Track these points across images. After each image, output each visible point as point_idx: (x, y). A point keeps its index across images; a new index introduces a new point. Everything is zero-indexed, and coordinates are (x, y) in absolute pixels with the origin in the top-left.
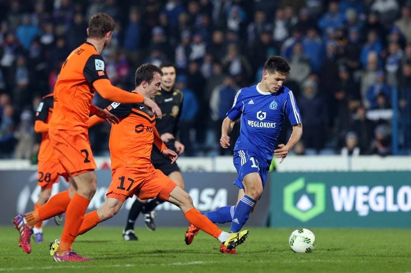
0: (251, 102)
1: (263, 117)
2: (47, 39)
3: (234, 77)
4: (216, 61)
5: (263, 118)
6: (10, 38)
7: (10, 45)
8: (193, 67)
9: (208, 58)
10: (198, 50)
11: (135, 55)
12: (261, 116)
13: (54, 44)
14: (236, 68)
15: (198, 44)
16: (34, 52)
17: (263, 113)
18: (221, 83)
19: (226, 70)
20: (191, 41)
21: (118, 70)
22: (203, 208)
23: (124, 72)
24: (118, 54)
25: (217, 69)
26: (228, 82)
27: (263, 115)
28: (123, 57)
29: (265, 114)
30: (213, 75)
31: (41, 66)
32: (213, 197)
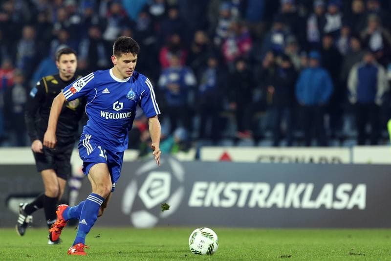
0: (106, 91)
1: (120, 107)
2: (157, 10)
3: (374, 53)
4: (354, 34)
5: (120, 109)
6: (115, 8)
7: (115, 16)
8: (327, 42)
9: (345, 31)
10: (333, 22)
11: (259, 27)
12: (118, 107)
13: (165, 15)
14: (376, 42)
15: (333, 14)
16: (142, 24)
17: (120, 104)
18: (360, 60)
19: (365, 44)
20: (325, 11)
21: (239, 45)
22: (338, 206)
23: (247, 47)
24: (240, 26)
25: (355, 44)
26: (368, 58)
27: (120, 106)
28: (245, 30)
29: (122, 104)
30: (350, 50)
31: (150, 41)
32: (350, 194)
